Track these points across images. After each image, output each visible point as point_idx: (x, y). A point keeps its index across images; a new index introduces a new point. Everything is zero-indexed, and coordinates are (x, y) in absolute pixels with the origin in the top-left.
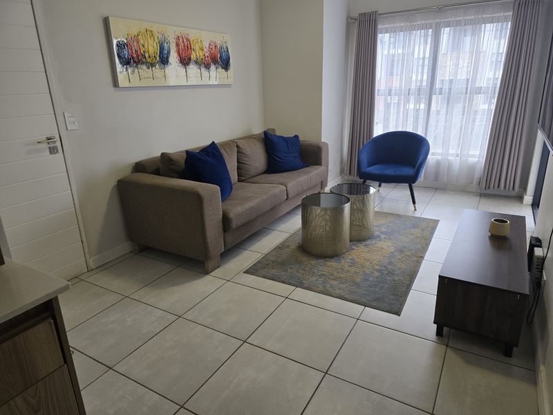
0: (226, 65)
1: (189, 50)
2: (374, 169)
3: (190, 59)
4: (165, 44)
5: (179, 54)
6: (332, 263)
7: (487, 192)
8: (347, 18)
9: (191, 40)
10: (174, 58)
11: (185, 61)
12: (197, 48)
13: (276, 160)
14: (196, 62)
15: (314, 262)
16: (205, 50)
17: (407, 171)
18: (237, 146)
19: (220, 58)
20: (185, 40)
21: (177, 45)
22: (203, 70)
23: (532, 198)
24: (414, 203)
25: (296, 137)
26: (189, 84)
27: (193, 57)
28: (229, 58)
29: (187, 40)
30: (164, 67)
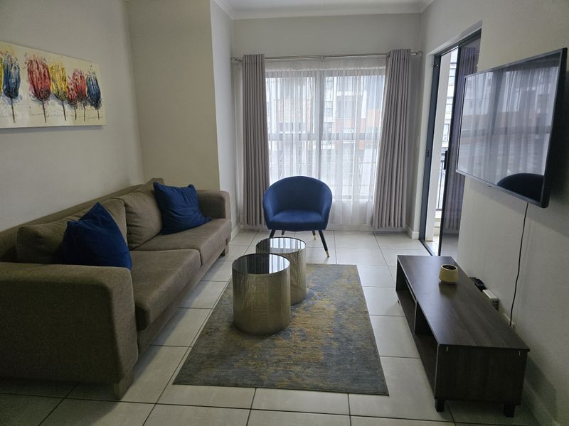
0: (96, 101)
1: (47, 80)
2: (280, 217)
3: (48, 92)
4: (12, 70)
5: (32, 83)
6: (281, 341)
7: (381, 230)
8: (231, 59)
9: (50, 67)
10: (25, 89)
11: (41, 94)
12: (57, 77)
13: (173, 217)
14: (57, 97)
15: (259, 344)
16: (69, 81)
17: (315, 217)
18: (126, 205)
19: (89, 91)
20: (41, 67)
21: (30, 72)
22: (67, 106)
23: (418, 233)
24: (326, 249)
25: (191, 186)
26: (48, 125)
27: (53, 88)
28: (99, 92)
29: (44, 66)
30: (12, 101)
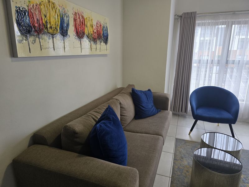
0: (106, 40)
1: (84, 26)
3: (84, 33)
4: (65, 18)
5: (76, 27)
9: (85, 18)
10: (71, 31)
11: (80, 35)
12: (88, 25)
14: (88, 37)
16: (94, 27)
18: (120, 104)
19: (103, 34)
20: (81, 17)
21: (75, 20)
22: (92, 42)
25: (149, 90)
26: (83, 54)
27: (86, 32)
28: (108, 35)
29: (82, 17)
30: (64, 38)
